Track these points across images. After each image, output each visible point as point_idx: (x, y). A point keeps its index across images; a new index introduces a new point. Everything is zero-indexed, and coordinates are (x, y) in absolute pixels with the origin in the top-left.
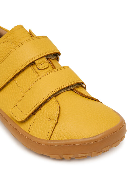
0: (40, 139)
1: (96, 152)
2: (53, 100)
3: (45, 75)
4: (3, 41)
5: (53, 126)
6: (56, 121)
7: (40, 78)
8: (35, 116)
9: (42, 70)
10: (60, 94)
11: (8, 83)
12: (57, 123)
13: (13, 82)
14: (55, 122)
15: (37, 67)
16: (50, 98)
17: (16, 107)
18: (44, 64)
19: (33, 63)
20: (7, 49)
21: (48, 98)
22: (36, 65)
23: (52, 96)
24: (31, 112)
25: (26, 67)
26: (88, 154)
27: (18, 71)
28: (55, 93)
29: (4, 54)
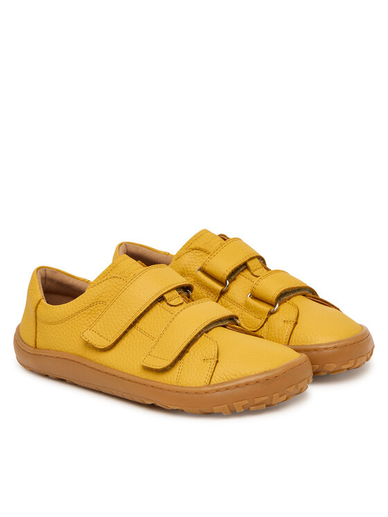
0: (197, 387)
1: (278, 394)
2: (203, 337)
3: (178, 313)
4: (105, 278)
5: (211, 367)
6: (216, 359)
7: (176, 315)
8: (182, 361)
9: (176, 306)
10: (211, 330)
11: (126, 332)
12: (217, 361)
13: (134, 331)
14: (214, 362)
15: (168, 304)
16: (200, 334)
17: (148, 356)
18: (176, 298)
19: (161, 299)
20: (115, 287)
21: (196, 336)
22: (166, 302)
23: (202, 331)
24: (177, 354)
25: (152, 304)
26: (267, 398)
27: (141, 312)
28: (206, 328)
29: (110, 295)
